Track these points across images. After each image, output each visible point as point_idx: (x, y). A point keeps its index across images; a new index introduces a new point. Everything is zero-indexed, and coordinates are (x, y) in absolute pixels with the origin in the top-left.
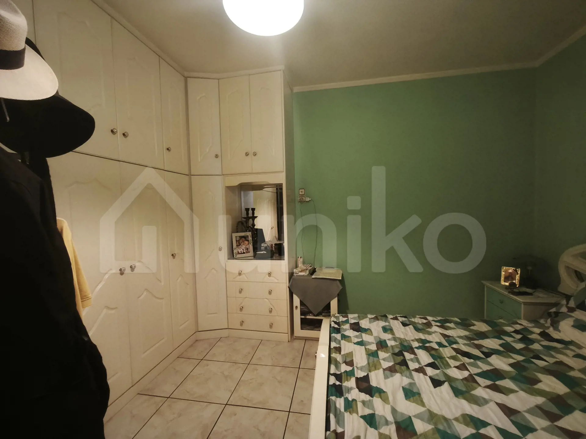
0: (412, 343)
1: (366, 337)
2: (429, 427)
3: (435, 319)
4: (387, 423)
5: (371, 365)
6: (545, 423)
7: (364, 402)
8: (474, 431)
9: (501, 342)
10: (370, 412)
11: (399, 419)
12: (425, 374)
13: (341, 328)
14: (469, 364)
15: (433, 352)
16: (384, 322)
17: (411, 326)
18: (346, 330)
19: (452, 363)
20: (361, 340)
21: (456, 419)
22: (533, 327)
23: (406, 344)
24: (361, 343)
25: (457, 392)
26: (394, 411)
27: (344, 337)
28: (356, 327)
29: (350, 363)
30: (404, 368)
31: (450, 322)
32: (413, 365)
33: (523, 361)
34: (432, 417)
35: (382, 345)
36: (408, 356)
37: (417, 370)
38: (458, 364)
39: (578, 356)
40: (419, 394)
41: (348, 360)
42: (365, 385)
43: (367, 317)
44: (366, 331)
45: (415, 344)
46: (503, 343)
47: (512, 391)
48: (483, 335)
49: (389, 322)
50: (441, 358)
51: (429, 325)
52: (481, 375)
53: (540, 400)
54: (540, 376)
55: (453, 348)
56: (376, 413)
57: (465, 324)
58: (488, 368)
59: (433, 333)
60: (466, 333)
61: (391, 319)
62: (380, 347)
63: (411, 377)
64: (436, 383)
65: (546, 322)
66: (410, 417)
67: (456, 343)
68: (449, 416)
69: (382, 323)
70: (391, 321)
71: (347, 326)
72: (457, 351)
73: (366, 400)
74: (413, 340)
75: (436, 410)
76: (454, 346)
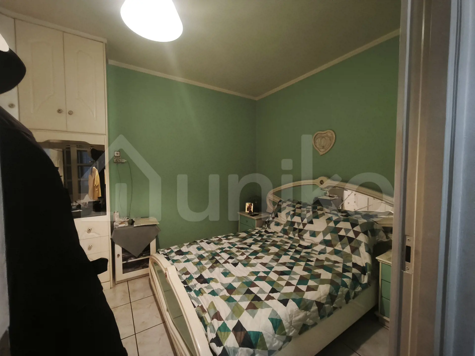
0: (216, 251)
1: (189, 257)
2: (240, 283)
3: (223, 237)
4: (222, 290)
5: (200, 270)
6: (276, 263)
7: (206, 287)
8: (256, 277)
9: (252, 239)
10: (212, 290)
11: (226, 287)
12: (229, 263)
13: (169, 256)
14: (245, 252)
15: (228, 252)
16: (196, 245)
17: (212, 243)
18: (174, 257)
19: (238, 254)
20: (187, 259)
21: (249, 275)
22: (262, 229)
23: (214, 253)
24: (188, 261)
25: (245, 265)
26: (222, 284)
27: (174, 261)
28: (180, 253)
29: (187, 273)
30: (218, 264)
31: (230, 236)
32: (222, 261)
33: (262, 244)
34: (239, 279)
35: (201, 257)
36: (217, 258)
37: (224, 263)
38: (240, 253)
39: (278, 237)
40: (230, 272)
41: (185, 272)
42: (202, 280)
43: (184, 245)
44: (187, 253)
45: (218, 251)
46: (253, 239)
47: (263, 257)
48: (245, 238)
49: (199, 244)
50: (233, 253)
51: (220, 240)
52: (251, 255)
53: (272, 256)
54: (270, 248)
55: (236, 248)
56: (214, 289)
57: (236, 236)
58: (252, 251)
59: (224, 243)
60: (238, 239)
61: (199, 242)
62: (201, 259)
63: (223, 267)
64: (235, 265)
65: (265, 226)
66: (230, 283)
67: (236, 245)
68: (245, 275)
69: (195, 246)
70: (200, 243)
71: (173, 254)
72: (238, 248)
73: (206, 286)
74: (216, 250)
75: (240, 275)
76: (236, 246)
